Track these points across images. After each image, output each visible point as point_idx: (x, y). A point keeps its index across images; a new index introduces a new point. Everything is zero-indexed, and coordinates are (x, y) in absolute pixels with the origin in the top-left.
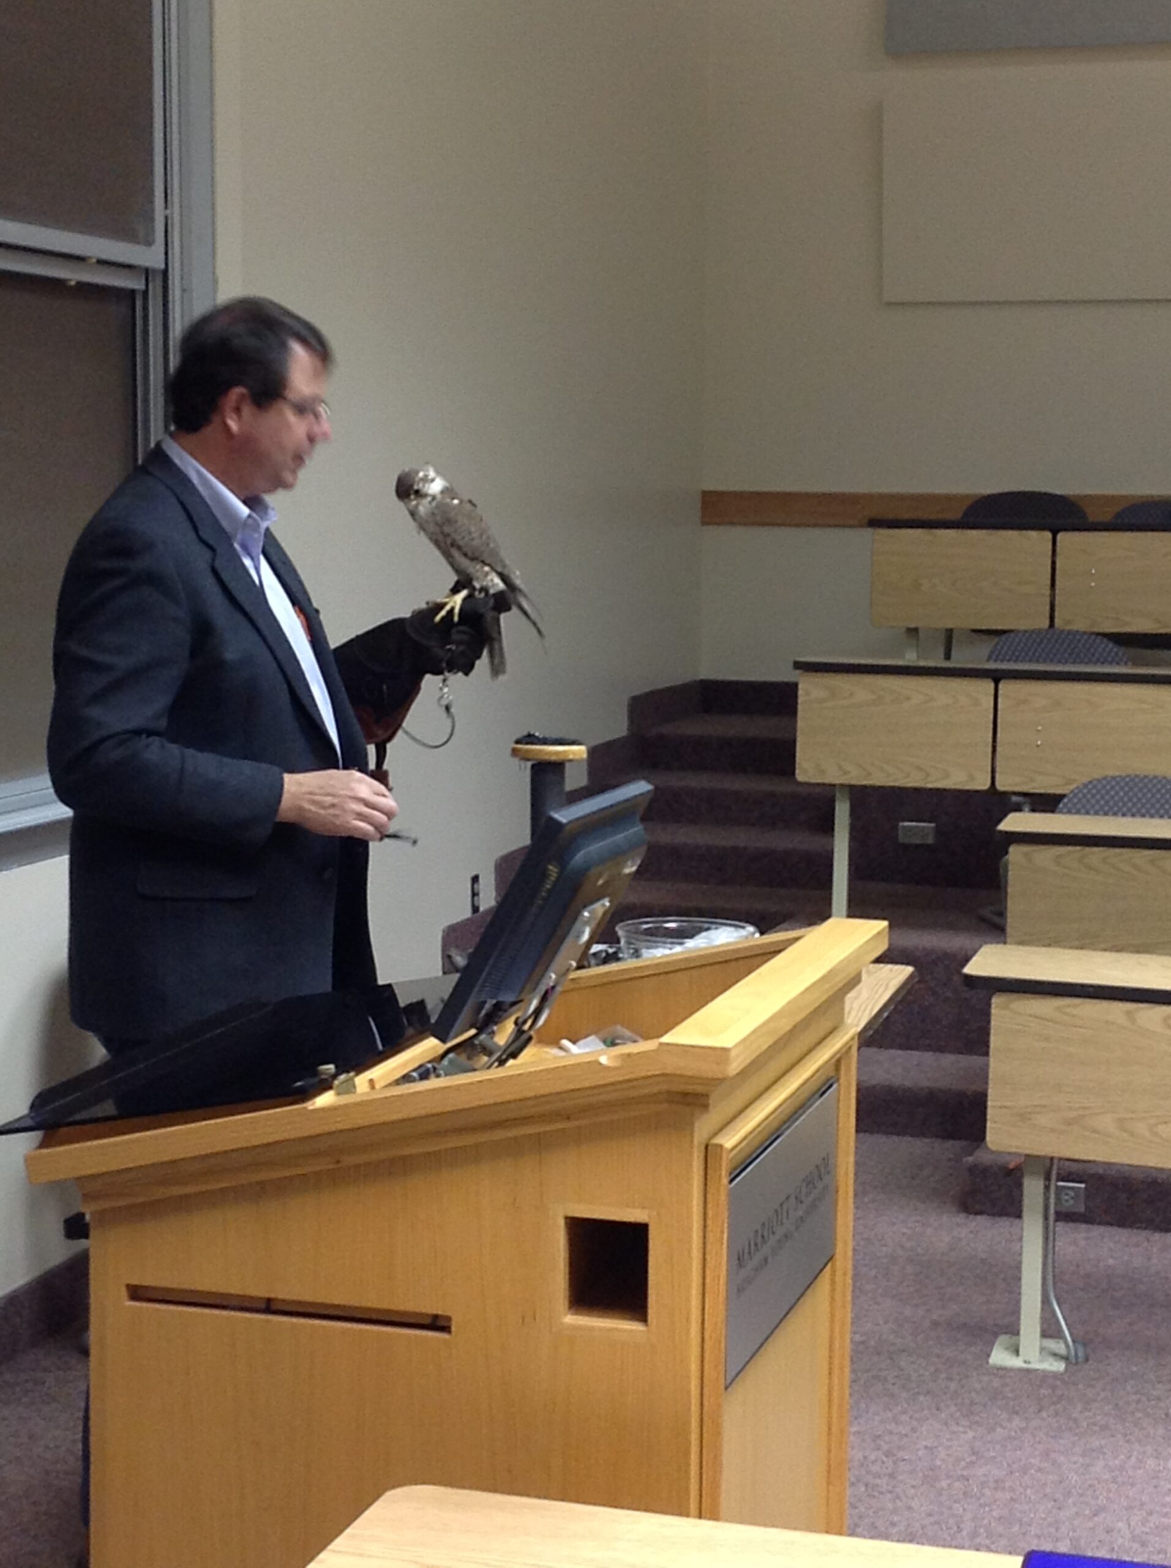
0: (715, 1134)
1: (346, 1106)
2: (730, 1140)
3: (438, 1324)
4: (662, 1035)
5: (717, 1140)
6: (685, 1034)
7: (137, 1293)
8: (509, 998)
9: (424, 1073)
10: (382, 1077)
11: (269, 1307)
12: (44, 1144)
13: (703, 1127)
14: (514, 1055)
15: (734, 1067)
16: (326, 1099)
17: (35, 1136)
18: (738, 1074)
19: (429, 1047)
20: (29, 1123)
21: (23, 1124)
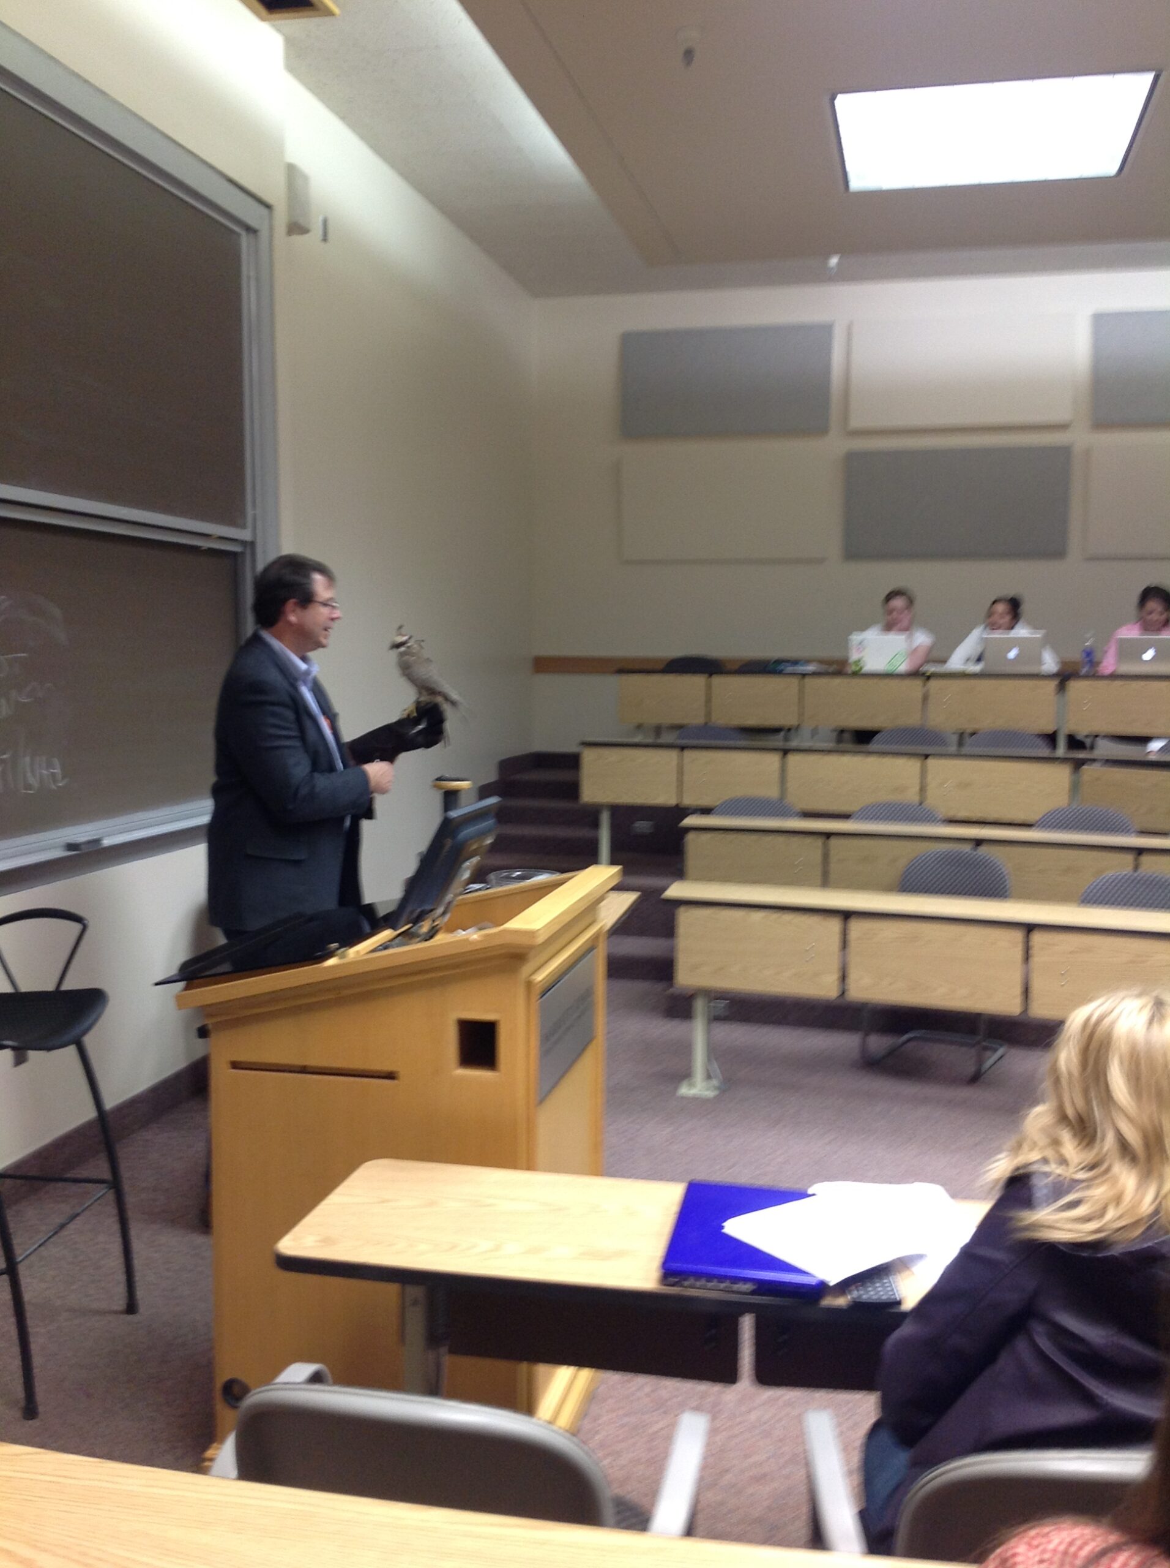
0: (531, 975)
1: (343, 964)
2: (540, 977)
3: (390, 1076)
4: (503, 924)
5: (533, 977)
6: (517, 923)
7: (235, 1065)
8: (427, 907)
9: (385, 946)
10: (364, 949)
11: (304, 1070)
12: (186, 988)
13: (526, 970)
14: (431, 937)
15: (540, 940)
16: (331, 962)
17: (181, 985)
18: (543, 943)
19: (386, 934)
20: (178, 978)
21: (175, 978)
